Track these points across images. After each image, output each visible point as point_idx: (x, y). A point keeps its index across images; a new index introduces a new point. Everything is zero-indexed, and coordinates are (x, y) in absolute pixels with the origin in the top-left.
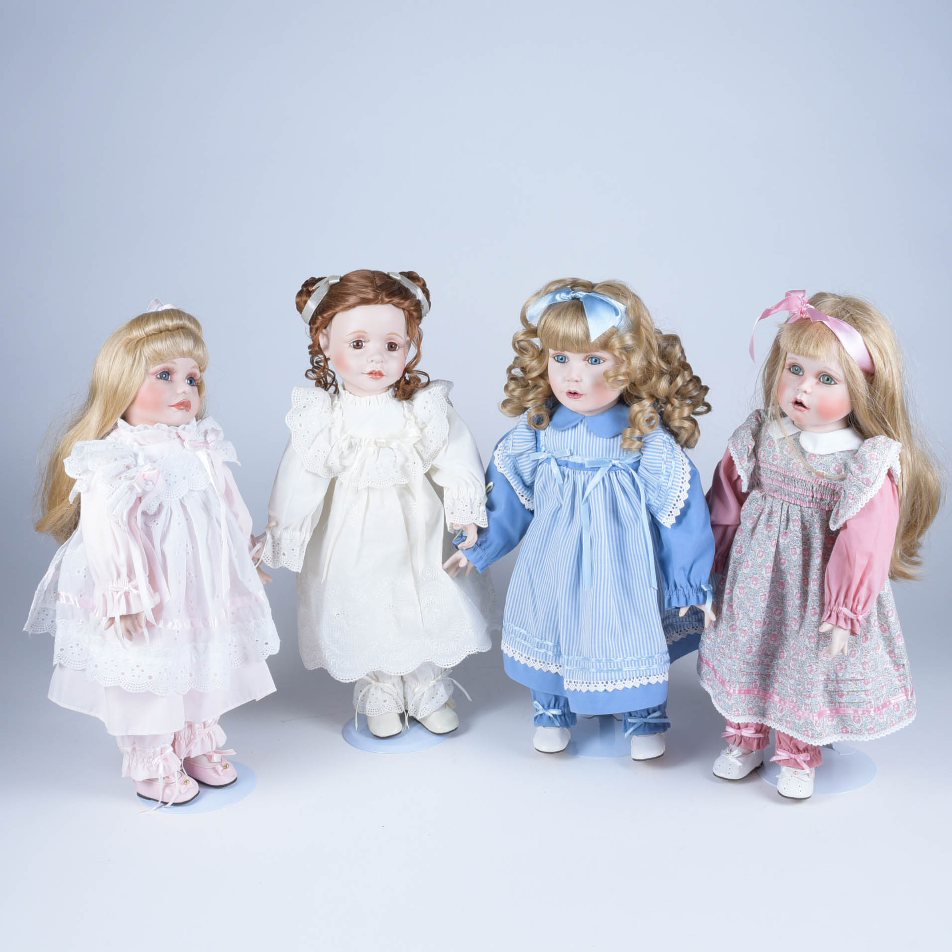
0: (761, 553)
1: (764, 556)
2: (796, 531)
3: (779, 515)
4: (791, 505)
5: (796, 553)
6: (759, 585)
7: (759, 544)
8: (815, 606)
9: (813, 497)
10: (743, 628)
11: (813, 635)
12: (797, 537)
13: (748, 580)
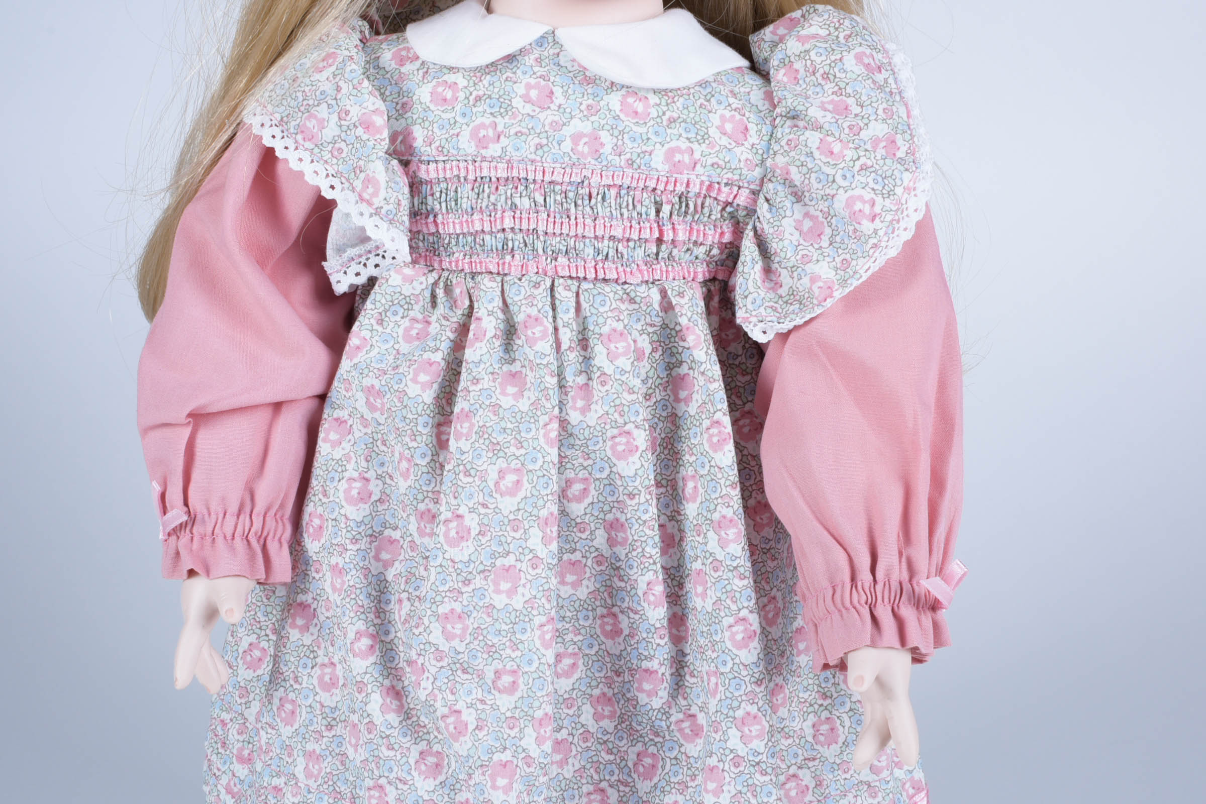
0: (511, 478)
1: (526, 485)
2: (623, 372)
3: (551, 329)
4: (585, 285)
5: (632, 450)
6: (525, 592)
7: (496, 449)
8: (744, 613)
9: (660, 241)
10: (496, 757)
11: (753, 709)
12: (631, 391)
13: (478, 582)
